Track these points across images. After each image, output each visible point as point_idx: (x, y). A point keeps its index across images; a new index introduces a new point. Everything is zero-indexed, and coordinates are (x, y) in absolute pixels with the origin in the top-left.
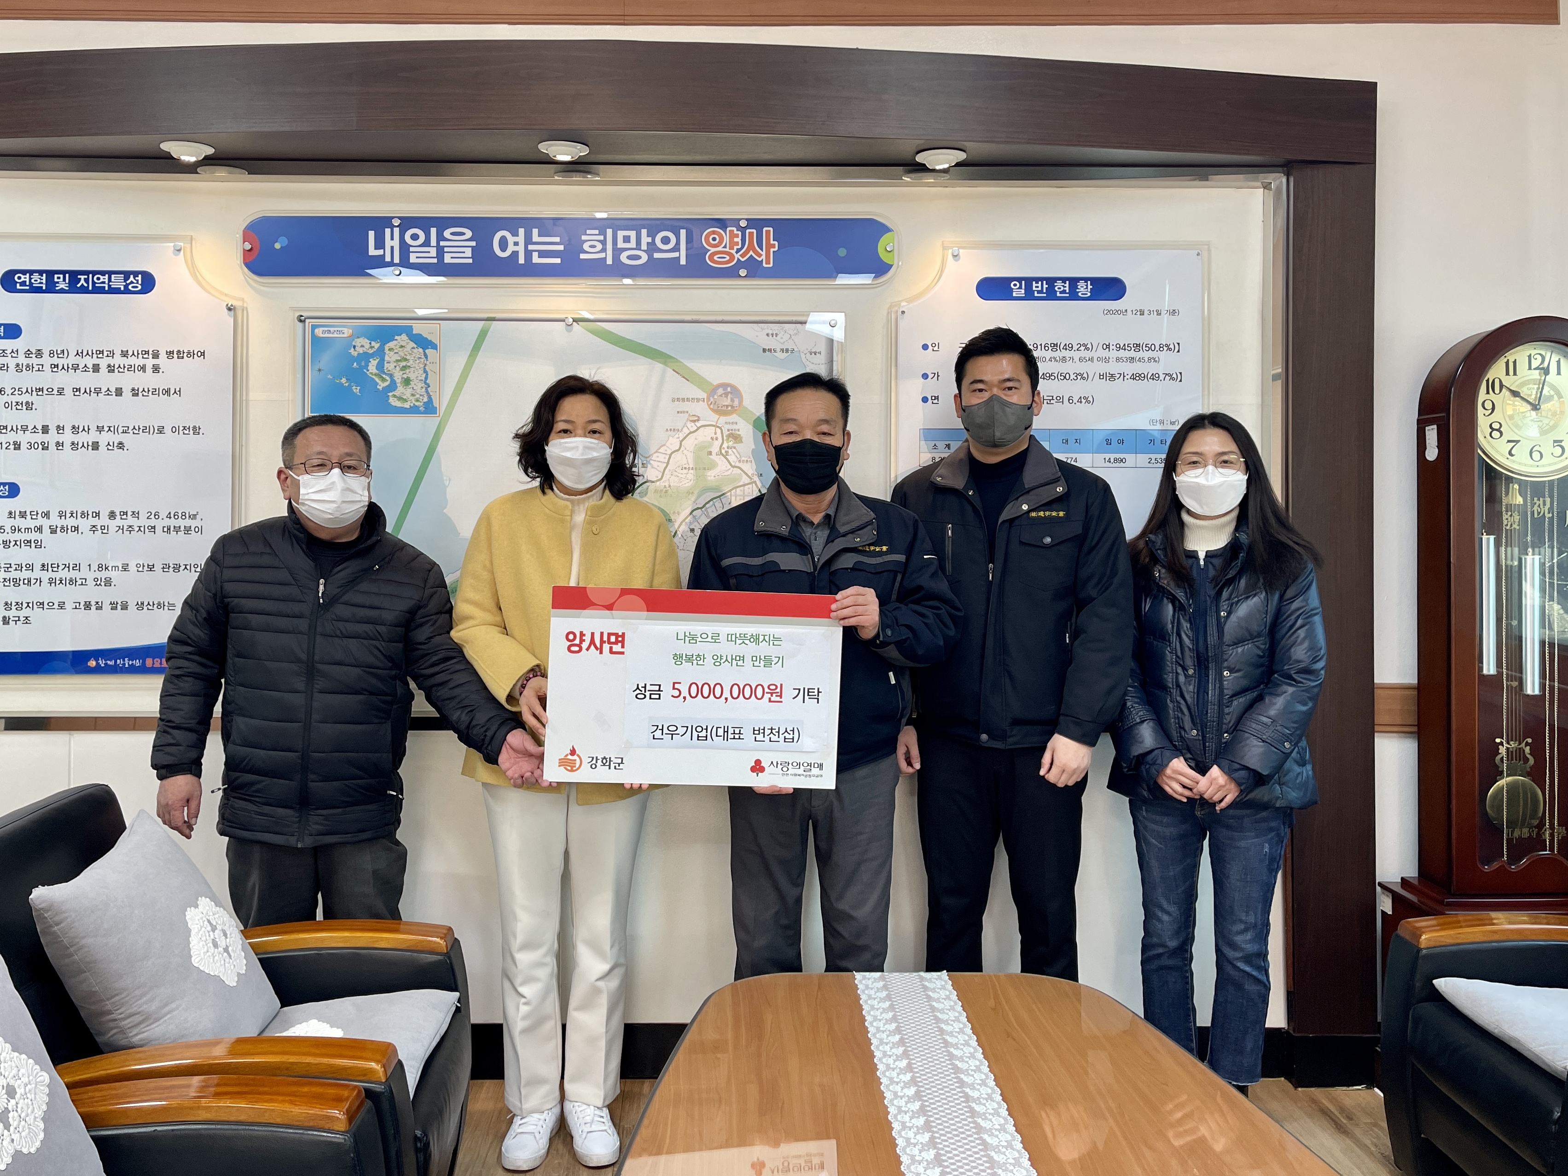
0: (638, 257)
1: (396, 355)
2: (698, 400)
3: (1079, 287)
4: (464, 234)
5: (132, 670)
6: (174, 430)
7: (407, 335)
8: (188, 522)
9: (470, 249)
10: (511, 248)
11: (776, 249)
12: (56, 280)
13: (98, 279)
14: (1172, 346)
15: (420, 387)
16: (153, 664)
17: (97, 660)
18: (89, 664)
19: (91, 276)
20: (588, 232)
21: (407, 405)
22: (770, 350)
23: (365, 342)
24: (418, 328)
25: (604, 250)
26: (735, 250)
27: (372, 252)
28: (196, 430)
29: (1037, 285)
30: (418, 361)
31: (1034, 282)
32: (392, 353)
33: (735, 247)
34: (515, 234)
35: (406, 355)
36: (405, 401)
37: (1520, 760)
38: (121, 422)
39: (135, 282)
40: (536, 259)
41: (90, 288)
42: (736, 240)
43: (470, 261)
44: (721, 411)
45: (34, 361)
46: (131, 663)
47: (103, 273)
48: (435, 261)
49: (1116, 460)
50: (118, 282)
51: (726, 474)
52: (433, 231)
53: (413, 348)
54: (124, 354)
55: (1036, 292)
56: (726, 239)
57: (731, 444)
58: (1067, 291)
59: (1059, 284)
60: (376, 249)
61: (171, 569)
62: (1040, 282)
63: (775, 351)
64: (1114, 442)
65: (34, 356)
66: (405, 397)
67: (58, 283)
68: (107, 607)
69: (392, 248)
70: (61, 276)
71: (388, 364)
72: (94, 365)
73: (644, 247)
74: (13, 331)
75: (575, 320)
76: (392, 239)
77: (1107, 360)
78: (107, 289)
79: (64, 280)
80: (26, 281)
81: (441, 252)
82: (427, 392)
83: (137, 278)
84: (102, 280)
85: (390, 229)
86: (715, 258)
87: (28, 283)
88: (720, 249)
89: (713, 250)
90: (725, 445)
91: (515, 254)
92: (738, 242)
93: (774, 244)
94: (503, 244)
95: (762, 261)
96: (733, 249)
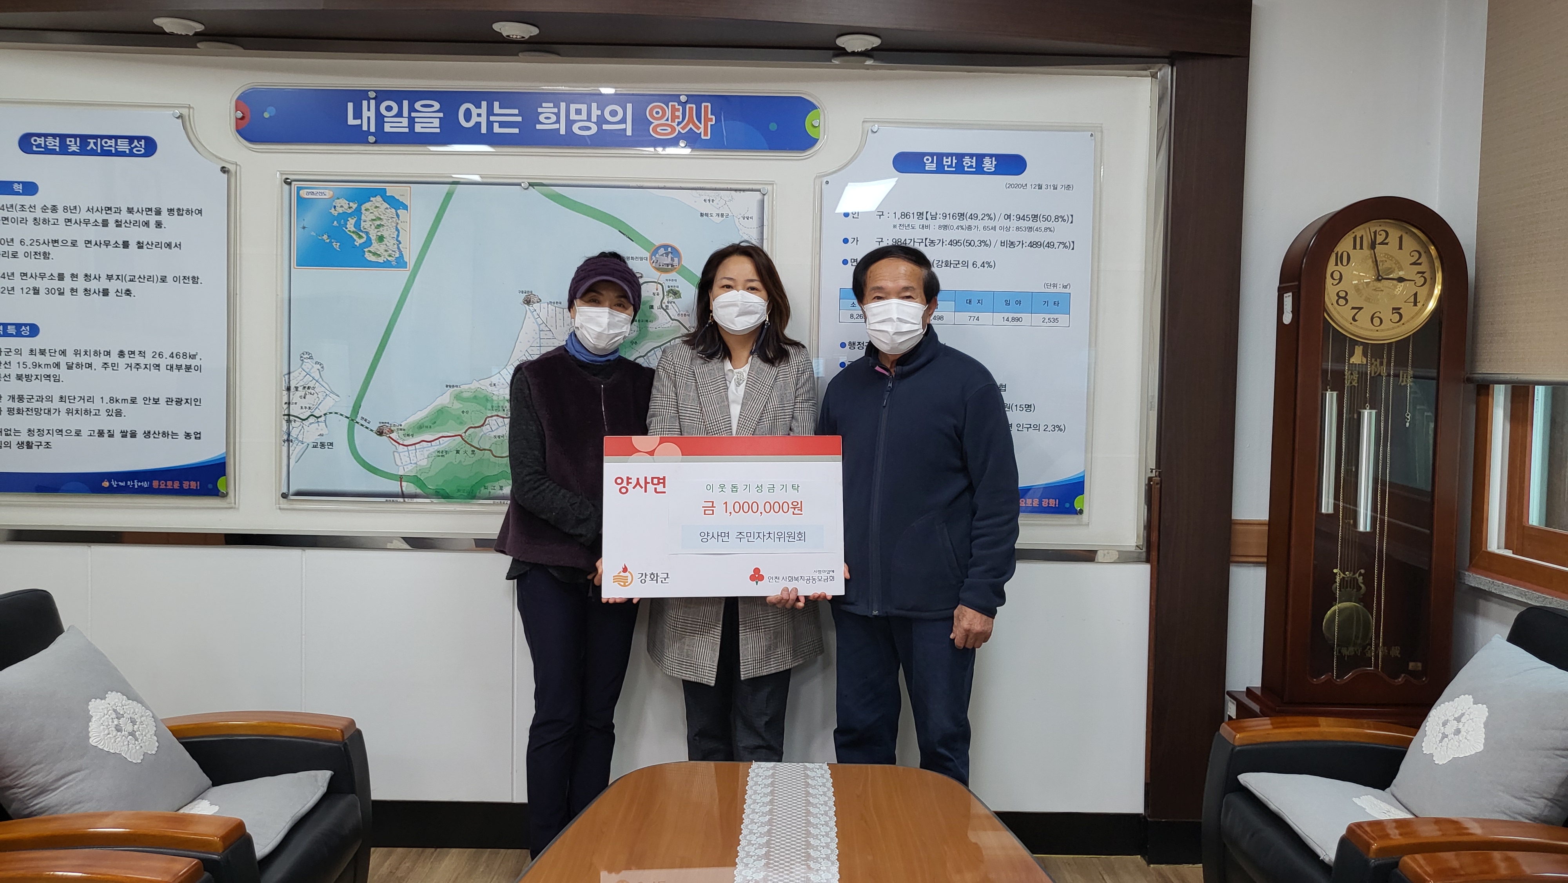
0: (589, 128)
1: (372, 214)
2: (641, 259)
3: (984, 162)
4: (432, 106)
5: (141, 491)
6: (175, 280)
7: (382, 197)
8: (188, 361)
9: (438, 119)
10: (475, 119)
11: (714, 122)
12: (68, 143)
13: (106, 143)
14: (1066, 218)
15: (392, 244)
16: (159, 485)
17: (110, 482)
18: (103, 484)
19: (99, 140)
20: (544, 105)
21: (381, 260)
22: (707, 215)
23: (343, 202)
24: (391, 190)
25: (558, 121)
26: (677, 123)
27: (351, 121)
28: (195, 280)
29: (947, 160)
30: (390, 221)
31: (945, 158)
32: (368, 213)
33: (677, 120)
34: (478, 106)
35: (380, 215)
36: (379, 256)
37: (1354, 588)
38: (128, 272)
39: (139, 146)
40: (497, 129)
41: (99, 151)
42: (677, 114)
43: (438, 130)
44: (663, 269)
45: (49, 215)
46: (139, 484)
47: (110, 137)
48: (407, 130)
49: (1013, 319)
50: (123, 146)
51: (666, 326)
52: (406, 103)
53: (387, 208)
54: (130, 211)
55: (946, 167)
56: (669, 113)
57: (671, 299)
58: (974, 166)
59: (967, 160)
60: (354, 119)
61: (174, 403)
62: (950, 158)
63: (711, 216)
64: (1012, 303)
65: (49, 211)
66: (378, 253)
67: (70, 145)
68: (117, 435)
69: (369, 118)
70: (73, 140)
71: (365, 223)
72: (103, 220)
73: (594, 119)
74: (30, 188)
75: (531, 185)
76: (369, 110)
77: (1008, 229)
78: (113, 152)
79: (76, 143)
80: (41, 144)
81: (412, 122)
82: (399, 248)
83: (140, 143)
84: (109, 144)
85: (366, 101)
86: (658, 130)
87: (43, 146)
88: (663, 121)
89: (656, 122)
90: (665, 300)
91: (478, 124)
92: (679, 116)
93: (712, 118)
94: (468, 115)
95: (701, 133)
96: (675, 122)
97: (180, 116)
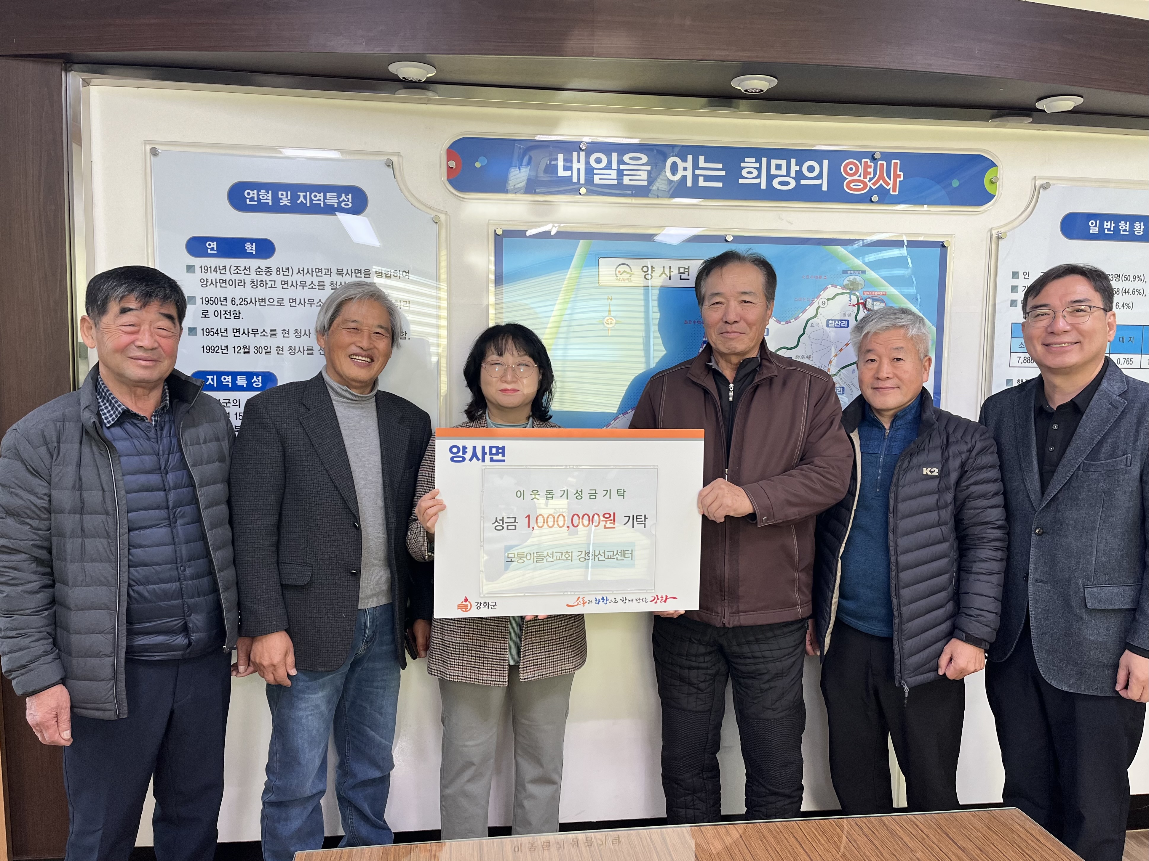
0: (787, 183)
4: (640, 159)
9: (646, 172)
10: (680, 173)
11: (902, 179)
12: (280, 196)
13: (315, 195)
19: (308, 193)
20: (747, 160)
25: (759, 176)
26: (868, 179)
27: (562, 172)
29: (1108, 223)
34: (685, 160)
39: (348, 199)
40: (701, 183)
41: (309, 205)
42: (869, 170)
43: (645, 183)
45: (266, 277)
47: (319, 190)
48: (615, 182)
50: (332, 199)
52: (615, 155)
54: (340, 272)
56: (861, 170)
58: (1128, 231)
60: (564, 170)
62: (1109, 220)
67: (281, 199)
69: (579, 169)
70: (284, 191)
73: (793, 174)
76: (579, 161)
78: (322, 205)
79: (287, 197)
80: (254, 197)
81: (620, 174)
84: (318, 198)
85: (577, 153)
86: (852, 185)
87: (256, 200)
88: (855, 177)
89: (850, 178)
91: (684, 177)
92: (871, 172)
93: (901, 175)
94: (674, 169)
95: (890, 188)
97: (390, 164)
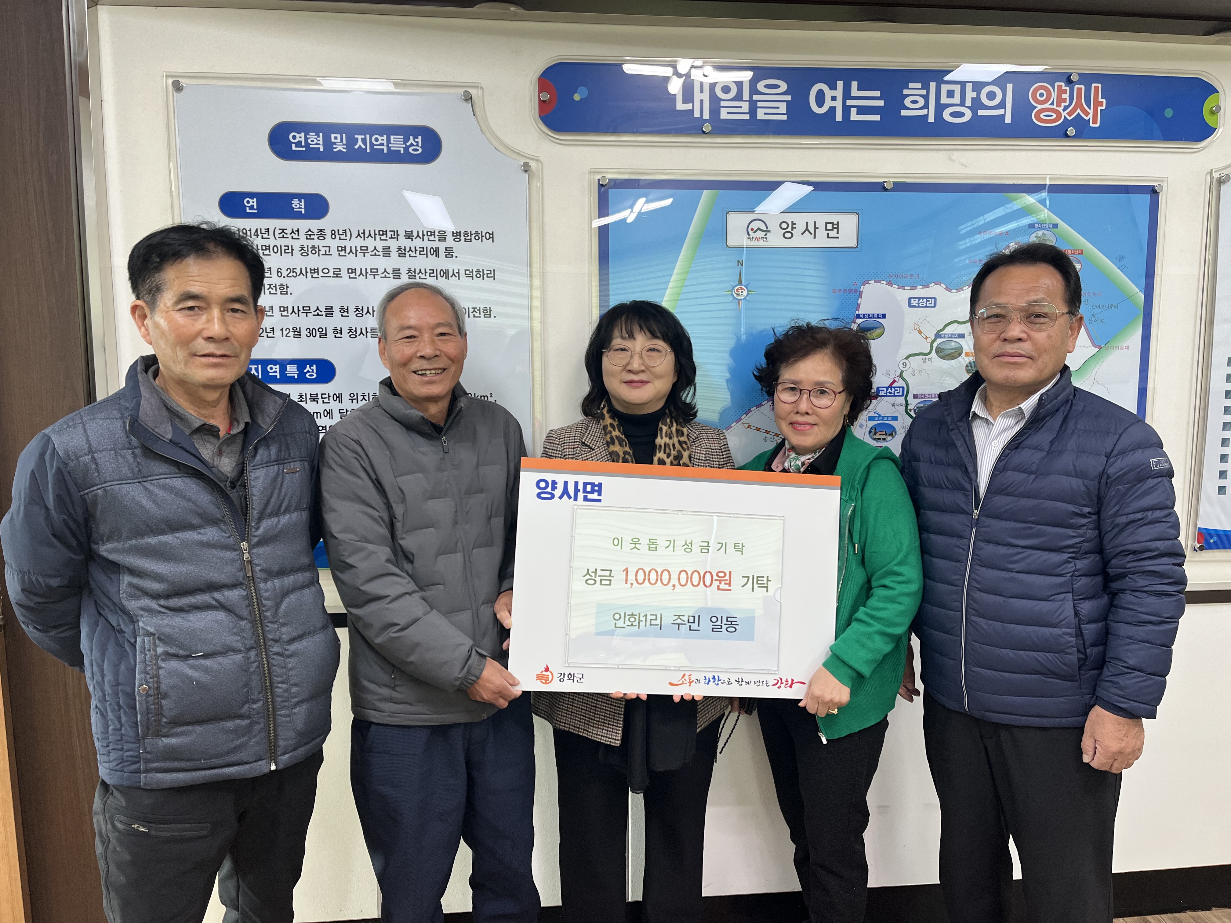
0: (961, 115)
4: (778, 87)
9: (785, 103)
10: (828, 104)
11: (1104, 108)
12: (333, 140)
13: (377, 139)
20: (911, 85)
25: (926, 106)
26: (1062, 107)
27: (680, 106)
34: (833, 87)
40: (854, 116)
41: (369, 153)
42: (1064, 96)
43: (785, 117)
45: (316, 242)
47: (381, 132)
48: (746, 117)
52: (746, 83)
54: (409, 235)
56: (1054, 95)
65: (316, 237)
67: (335, 144)
69: (701, 101)
70: (337, 134)
73: (968, 103)
76: (699, 92)
78: (385, 151)
79: (342, 141)
80: (301, 142)
81: (751, 107)
83: (419, 139)
84: (380, 142)
86: (1042, 116)
87: (304, 145)
88: (1047, 106)
89: (1040, 107)
91: (833, 110)
92: (1066, 99)
93: (1103, 102)
94: (820, 99)
95: (1089, 119)
96: (1061, 107)
97: (468, 98)
